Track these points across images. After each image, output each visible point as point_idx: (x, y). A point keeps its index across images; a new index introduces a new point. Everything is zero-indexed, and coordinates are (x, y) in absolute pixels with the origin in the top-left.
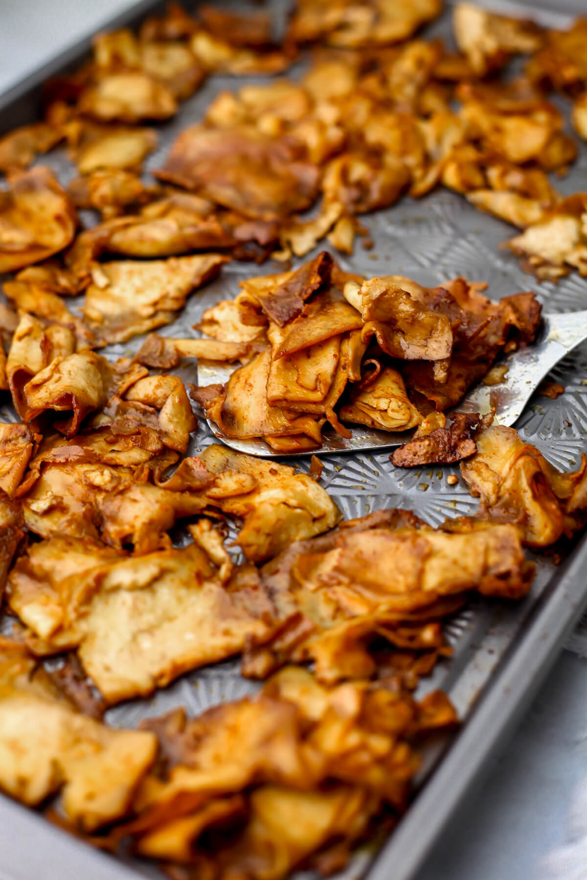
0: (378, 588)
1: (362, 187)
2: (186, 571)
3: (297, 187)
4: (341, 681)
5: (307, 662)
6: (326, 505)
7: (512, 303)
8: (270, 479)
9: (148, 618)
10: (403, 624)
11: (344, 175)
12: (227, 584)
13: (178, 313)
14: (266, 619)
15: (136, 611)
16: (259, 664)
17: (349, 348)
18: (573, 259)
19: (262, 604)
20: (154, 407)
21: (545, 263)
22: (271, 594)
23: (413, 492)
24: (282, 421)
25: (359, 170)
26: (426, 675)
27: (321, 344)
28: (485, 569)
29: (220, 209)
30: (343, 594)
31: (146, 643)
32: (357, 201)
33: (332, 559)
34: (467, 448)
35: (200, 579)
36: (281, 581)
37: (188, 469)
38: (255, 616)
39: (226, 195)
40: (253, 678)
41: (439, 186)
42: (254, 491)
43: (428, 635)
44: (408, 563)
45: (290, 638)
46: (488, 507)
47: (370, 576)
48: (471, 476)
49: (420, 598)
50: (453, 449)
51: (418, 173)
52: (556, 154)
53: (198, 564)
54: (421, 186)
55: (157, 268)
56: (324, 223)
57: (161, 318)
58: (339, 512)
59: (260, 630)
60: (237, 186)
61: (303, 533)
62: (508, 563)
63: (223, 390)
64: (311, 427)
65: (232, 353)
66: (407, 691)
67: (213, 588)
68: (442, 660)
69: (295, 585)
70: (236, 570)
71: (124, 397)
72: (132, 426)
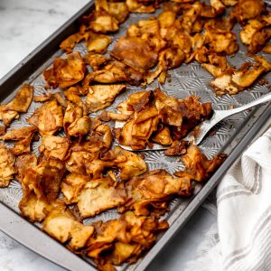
0: (153, 192)
1: (170, 61)
2: (105, 184)
3: (151, 60)
4: (141, 216)
5: (133, 210)
6: (144, 166)
7: (204, 106)
8: (130, 157)
9: (95, 196)
10: (157, 202)
11: (165, 56)
12: (116, 188)
13: (112, 103)
14: (124, 198)
15: (92, 194)
16: (121, 210)
17: (155, 121)
18: (228, 89)
19: (124, 194)
20: (103, 133)
21: (220, 90)
22: (127, 191)
23: (168, 163)
24: (135, 141)
25: (169, 55)
26: (163, 215)
27: (147, 120)
28: (180, 188)
29: (127, 67)
30: (145, 192)
31: (94, 202)
32: (168, 65)
33: (143, 183)
34: (184, 151)
35: (109, 186)
36: (130, 188)
37: (109, 154)
38: (122, 197)
39: (129, 62)
40: (119, 213)
41: (194, 60)
42: (126, 161)
43: (163, 205)
44: (161, 185)
45: (129, 204)
46: (187, 169)
47: (152, 188)
48: (184, 160)
49: (162, 196)
50: (180, 151)
51: (188, 56)
52: (232, 49)
53: (109, 182)
54: (189, 60)
55: (107, 87)
56: (157, 73)
57: (107, 104)
58: (148, 168)
59: (122, 201)
60: (133, 60)
61: (137, 174)
62: (186, 187)
63: (121, 130)
64: (143, 143)
65: (125, 118)
66: (157, 219)
67: (112, 188)
68: (167, 211)
69: (133, 189)
70: (118, 183)
71: (95, 130)
72: (96, 140)
